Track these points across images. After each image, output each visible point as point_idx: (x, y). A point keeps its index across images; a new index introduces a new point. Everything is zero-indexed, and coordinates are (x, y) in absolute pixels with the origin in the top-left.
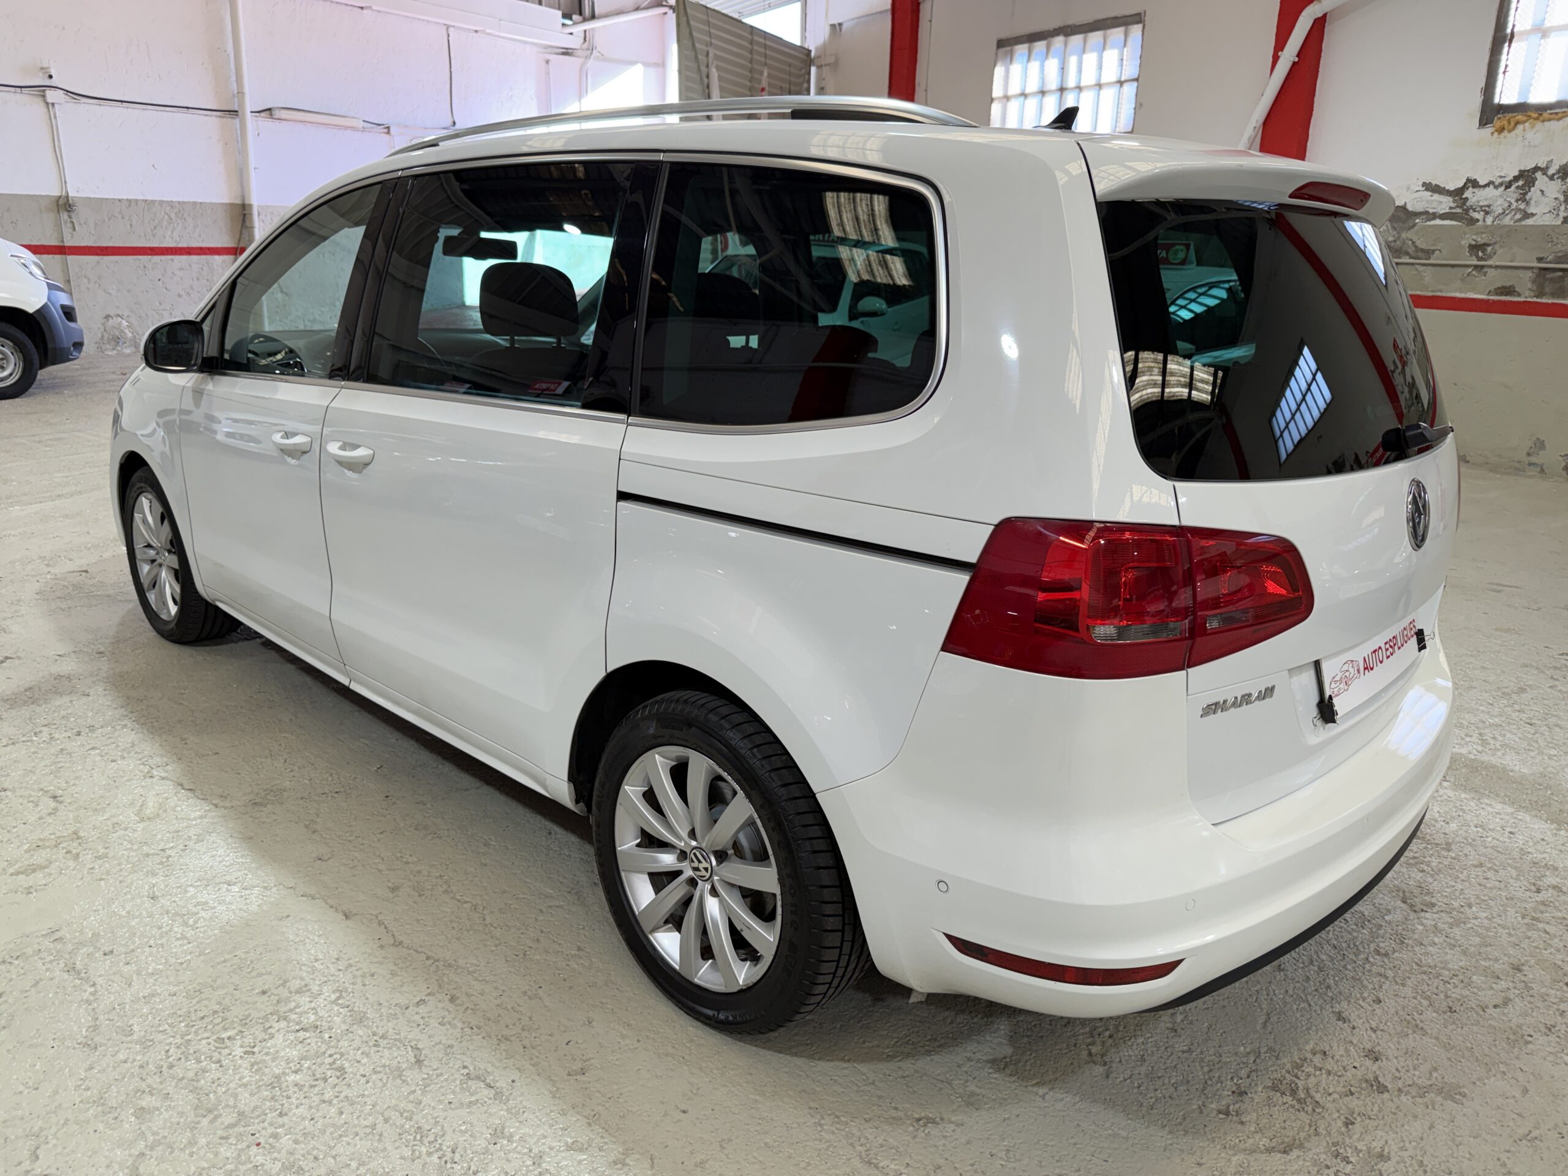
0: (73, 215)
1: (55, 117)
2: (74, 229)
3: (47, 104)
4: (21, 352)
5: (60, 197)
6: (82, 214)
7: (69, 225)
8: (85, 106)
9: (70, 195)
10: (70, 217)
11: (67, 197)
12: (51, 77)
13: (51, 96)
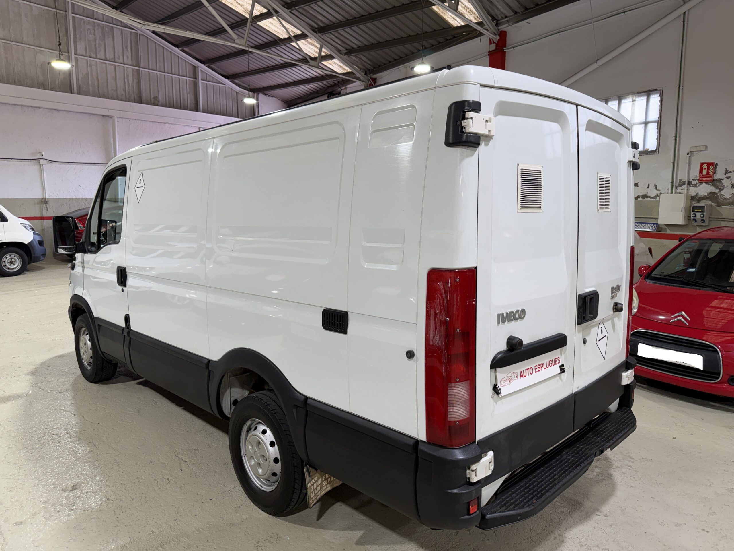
0: (47, 205)
1: (43, 170)
2: (47, 210)
3: (40, 165)
4: (22, 258)
5: (43, 199)
6: (51, 205)
7: (45, 209)
8: (54, 165)
9: (47, 197)
10: (46, 206)
11: (46, 198)
12: (42, 155)
13: (42, 162)
